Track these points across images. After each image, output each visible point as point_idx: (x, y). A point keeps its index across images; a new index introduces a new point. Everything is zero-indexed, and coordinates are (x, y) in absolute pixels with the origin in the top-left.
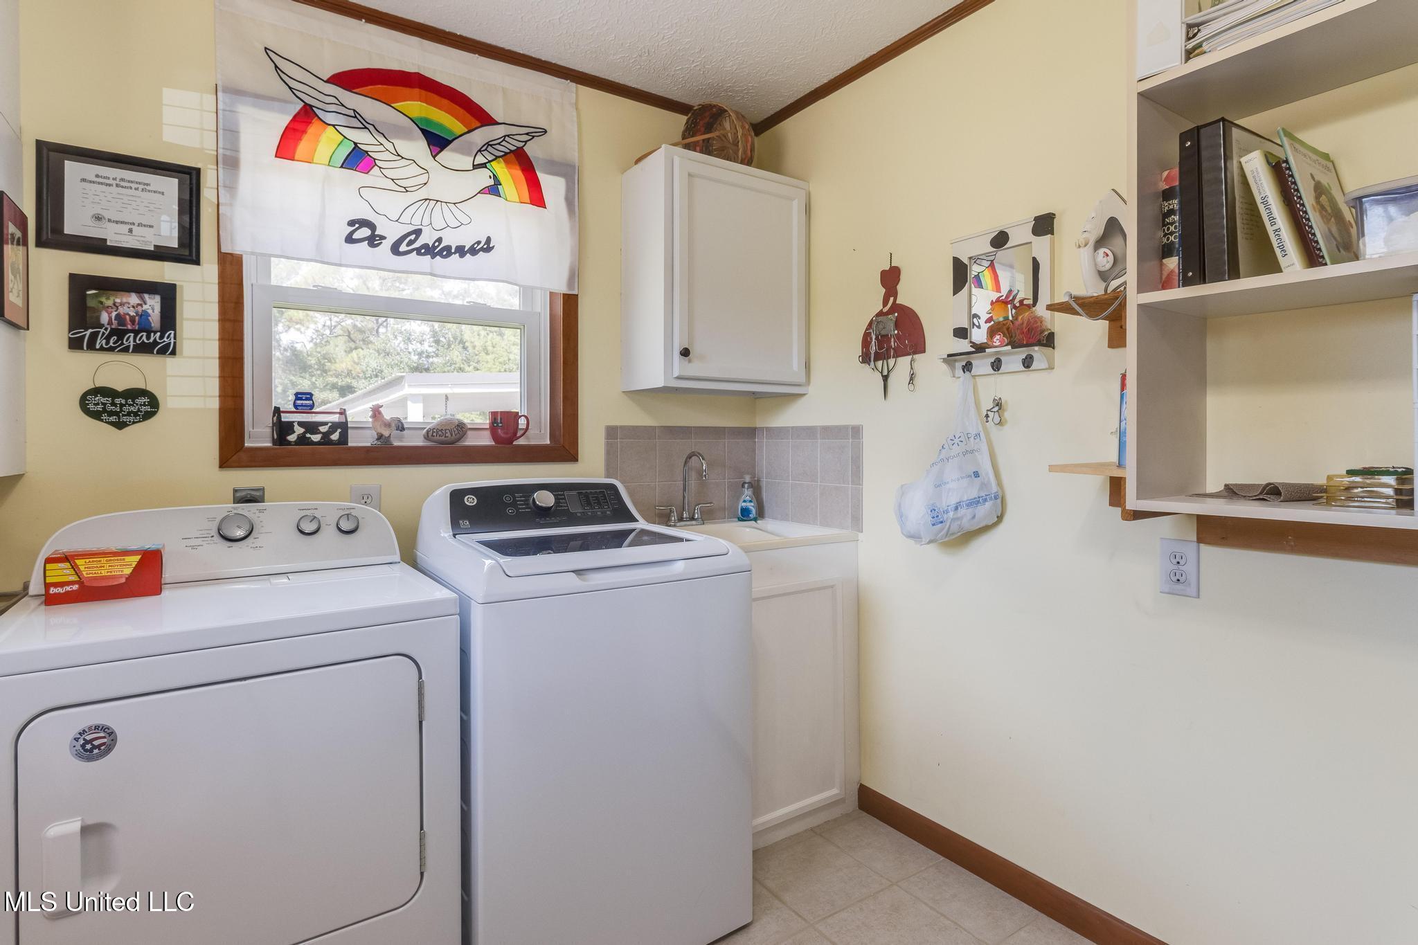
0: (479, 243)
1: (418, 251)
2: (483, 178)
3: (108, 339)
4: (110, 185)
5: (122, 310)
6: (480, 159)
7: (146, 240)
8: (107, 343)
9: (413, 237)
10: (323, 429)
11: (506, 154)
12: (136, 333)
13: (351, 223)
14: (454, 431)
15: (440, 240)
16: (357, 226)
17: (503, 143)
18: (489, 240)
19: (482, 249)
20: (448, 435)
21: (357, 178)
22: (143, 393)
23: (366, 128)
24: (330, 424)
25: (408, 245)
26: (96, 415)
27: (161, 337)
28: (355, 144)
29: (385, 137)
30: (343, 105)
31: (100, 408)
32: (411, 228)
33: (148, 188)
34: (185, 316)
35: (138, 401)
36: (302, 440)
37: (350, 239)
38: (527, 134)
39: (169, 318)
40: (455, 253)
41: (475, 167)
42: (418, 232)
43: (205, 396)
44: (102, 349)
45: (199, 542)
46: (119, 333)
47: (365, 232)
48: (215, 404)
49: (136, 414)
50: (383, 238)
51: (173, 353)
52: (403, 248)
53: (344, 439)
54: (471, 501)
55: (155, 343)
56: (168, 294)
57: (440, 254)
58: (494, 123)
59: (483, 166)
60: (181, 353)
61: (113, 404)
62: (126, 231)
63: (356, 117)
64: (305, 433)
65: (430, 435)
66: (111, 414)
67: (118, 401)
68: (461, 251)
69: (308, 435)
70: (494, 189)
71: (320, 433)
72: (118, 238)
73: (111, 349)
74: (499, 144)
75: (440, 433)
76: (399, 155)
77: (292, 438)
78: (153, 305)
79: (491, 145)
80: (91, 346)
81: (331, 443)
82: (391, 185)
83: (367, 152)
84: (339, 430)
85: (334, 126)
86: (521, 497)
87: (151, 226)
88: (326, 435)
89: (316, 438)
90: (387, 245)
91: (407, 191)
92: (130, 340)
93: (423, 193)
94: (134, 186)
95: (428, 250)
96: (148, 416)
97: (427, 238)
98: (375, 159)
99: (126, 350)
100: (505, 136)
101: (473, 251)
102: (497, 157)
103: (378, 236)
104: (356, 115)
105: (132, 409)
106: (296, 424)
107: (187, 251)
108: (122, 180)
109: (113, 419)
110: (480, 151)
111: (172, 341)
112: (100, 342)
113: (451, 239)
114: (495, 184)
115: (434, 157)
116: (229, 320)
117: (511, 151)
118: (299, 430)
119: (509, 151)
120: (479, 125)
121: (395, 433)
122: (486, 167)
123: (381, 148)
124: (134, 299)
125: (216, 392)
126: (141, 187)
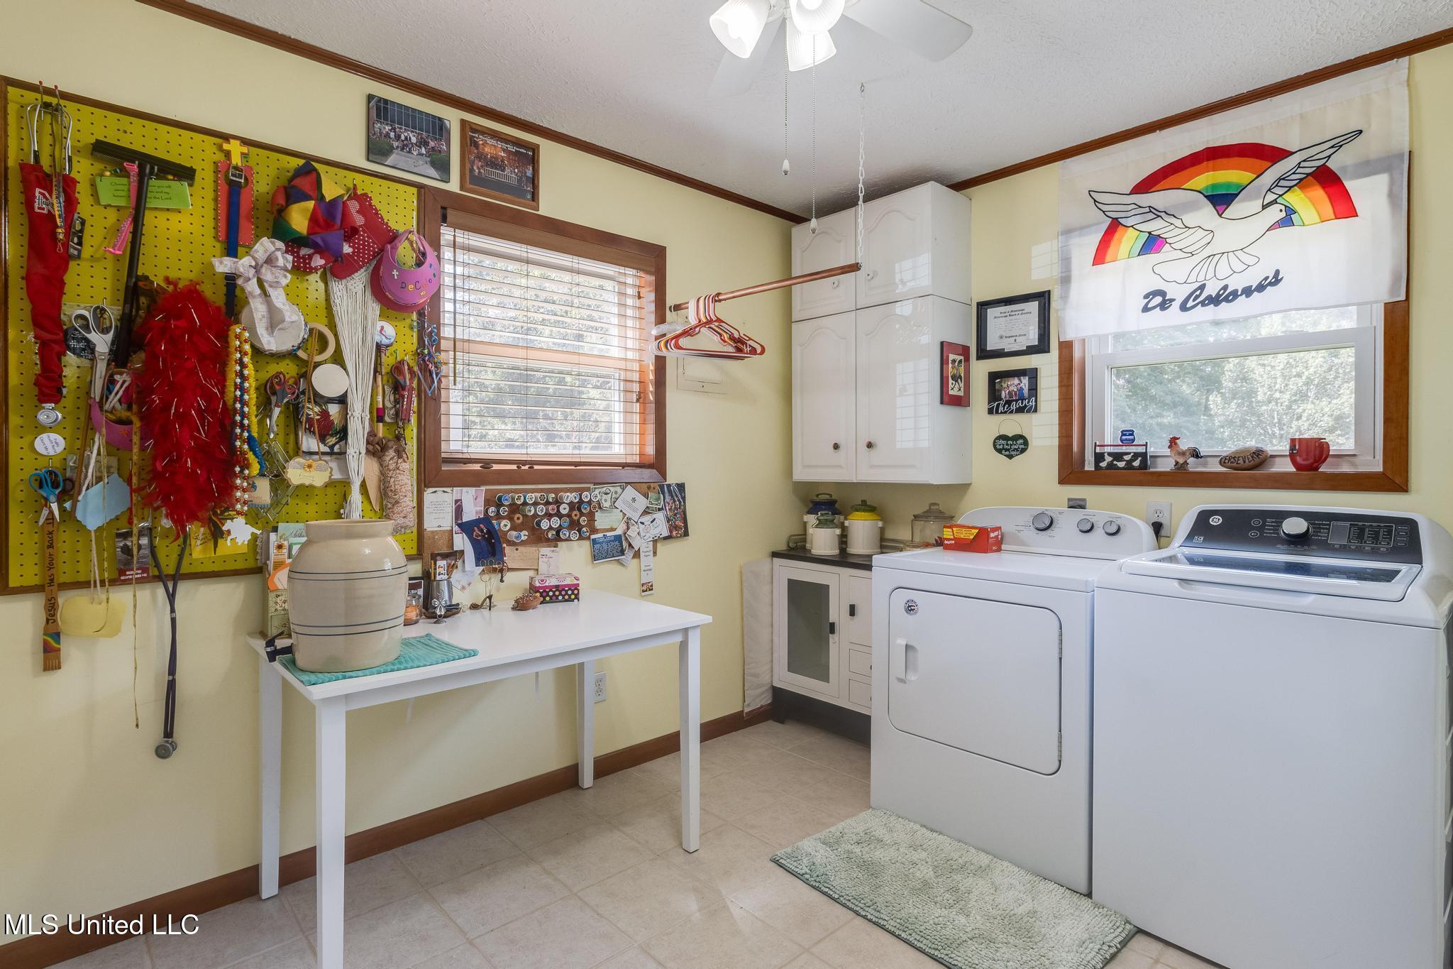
0: (1267, 278)
1: (1203, 304)
2: (1275, 213)
3: (1004, 407)
4: (1007, 316)
5: (1011, 388)
6: (1270, 197)
7: (1022, 345)
8: (1004, 409)
9: (1198, 293)
10: (1127, 458)
11: (1301, 180)
12: (1016, 401)
13: (1146, 297)
14: (1248, 459)
15: (1225, 288)
16: (1151, 297)
17: (1298, 171)
18: (1277, 272)
19: (1271, 284)
20: (1241, 461)
21: (1152, 258)
22: (1021, 437)
23: (1159, 216)
24: (1132, 454)
25: (1194, 300)
26: (999, 451)
27: (1028, 402)
28: (1150, 233)
29: (1175, 217)
30: (1140, 207)
31: (1001, 447)
32: (1198, 284)
33: (1023, 312)
34: (1042, 387)
35: (1018, 442)
36: (1111, 466)
37: (1146, 309)
38: (1332, 147)
39: (1034, 389)
40: (1241, 295)
41: (1264, 207)
42: (1202, 287)
43: (1052, 437)
44: (1001, 413)
45: (1022, 528)
46: (1009, 403)
47: (1158, 300)
48: (1056, 442)
49: (1017, 450)
50: (1172, 300)
51: (1036, 411)
52: (1190, 304)
53: (1144, 466)
54: (1216, 521)
55: (1026, 406)
56: (1032, 374)
57: (1227, 300)
58: (1290, 153)
59: (1274, 202)
60: (1040, 411)
61: (1007, 445)
62: (1013, 341)
63: (1151, 211)
64: (1113, 461)
65: (1222, 462)
66: (1006, 450)
67: (1009, 442)
68: (1248, 292)
69: (1115, 462)
70: (1288, 219)
71: (1125, 460)
72: (1010, 346)
73: (1005, 412)
74: (1294, 173)
75: (1232, 460)
76: (1186, 227)
77: (1103, 464)
78: (1025, 381)
79: (1283, 179)
80: (997, 412)
81: (1133, 468)
82: (1181, 255)
83: (1159, 236)
84: (1140, 459)
85: (1132, 226)
86: (1272, 522)
87: (1025, 335)
88: (1129, 462)
89: (1121, 464)
90: (1176, 305)
91: (1193, 255)
92: (1014, 407)
93: (1207, 252)
94: (1017, 313)
95: (1215, 300)
96: (1023, 451)
97: (1211, 289)
98: (1166, 239)
99: (1012, 412)
100: (1300, 163)
101: (1261, 288)
102: (1290, 188)
103: (1168, 300)
104: (1151, 209)
105: (1016, 447)
106: (1106, 454)
107: (1042, 347)
108: (1012, 311)
109: (1007, 453)
110: (1269, 190)
111: (1034, 404)
112: (1001, 409)
113: (1236, 284)
114: (1287, 215)
115: (1220, 216)
116: (1064, 386)
117: (1308, 175)
118: (1108, 459)
119: (1305, 176)
120: (1270, 164)
121: (1191, 460)
122: (1277, 203)
123: (1172, 227)
124: (1016, 381)
125: (1057, 434)
126: (1021, 312)
